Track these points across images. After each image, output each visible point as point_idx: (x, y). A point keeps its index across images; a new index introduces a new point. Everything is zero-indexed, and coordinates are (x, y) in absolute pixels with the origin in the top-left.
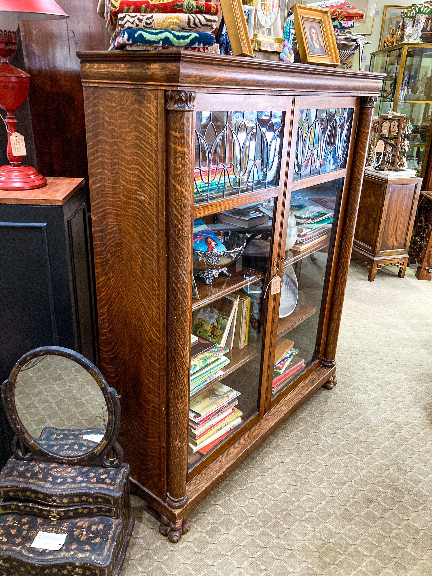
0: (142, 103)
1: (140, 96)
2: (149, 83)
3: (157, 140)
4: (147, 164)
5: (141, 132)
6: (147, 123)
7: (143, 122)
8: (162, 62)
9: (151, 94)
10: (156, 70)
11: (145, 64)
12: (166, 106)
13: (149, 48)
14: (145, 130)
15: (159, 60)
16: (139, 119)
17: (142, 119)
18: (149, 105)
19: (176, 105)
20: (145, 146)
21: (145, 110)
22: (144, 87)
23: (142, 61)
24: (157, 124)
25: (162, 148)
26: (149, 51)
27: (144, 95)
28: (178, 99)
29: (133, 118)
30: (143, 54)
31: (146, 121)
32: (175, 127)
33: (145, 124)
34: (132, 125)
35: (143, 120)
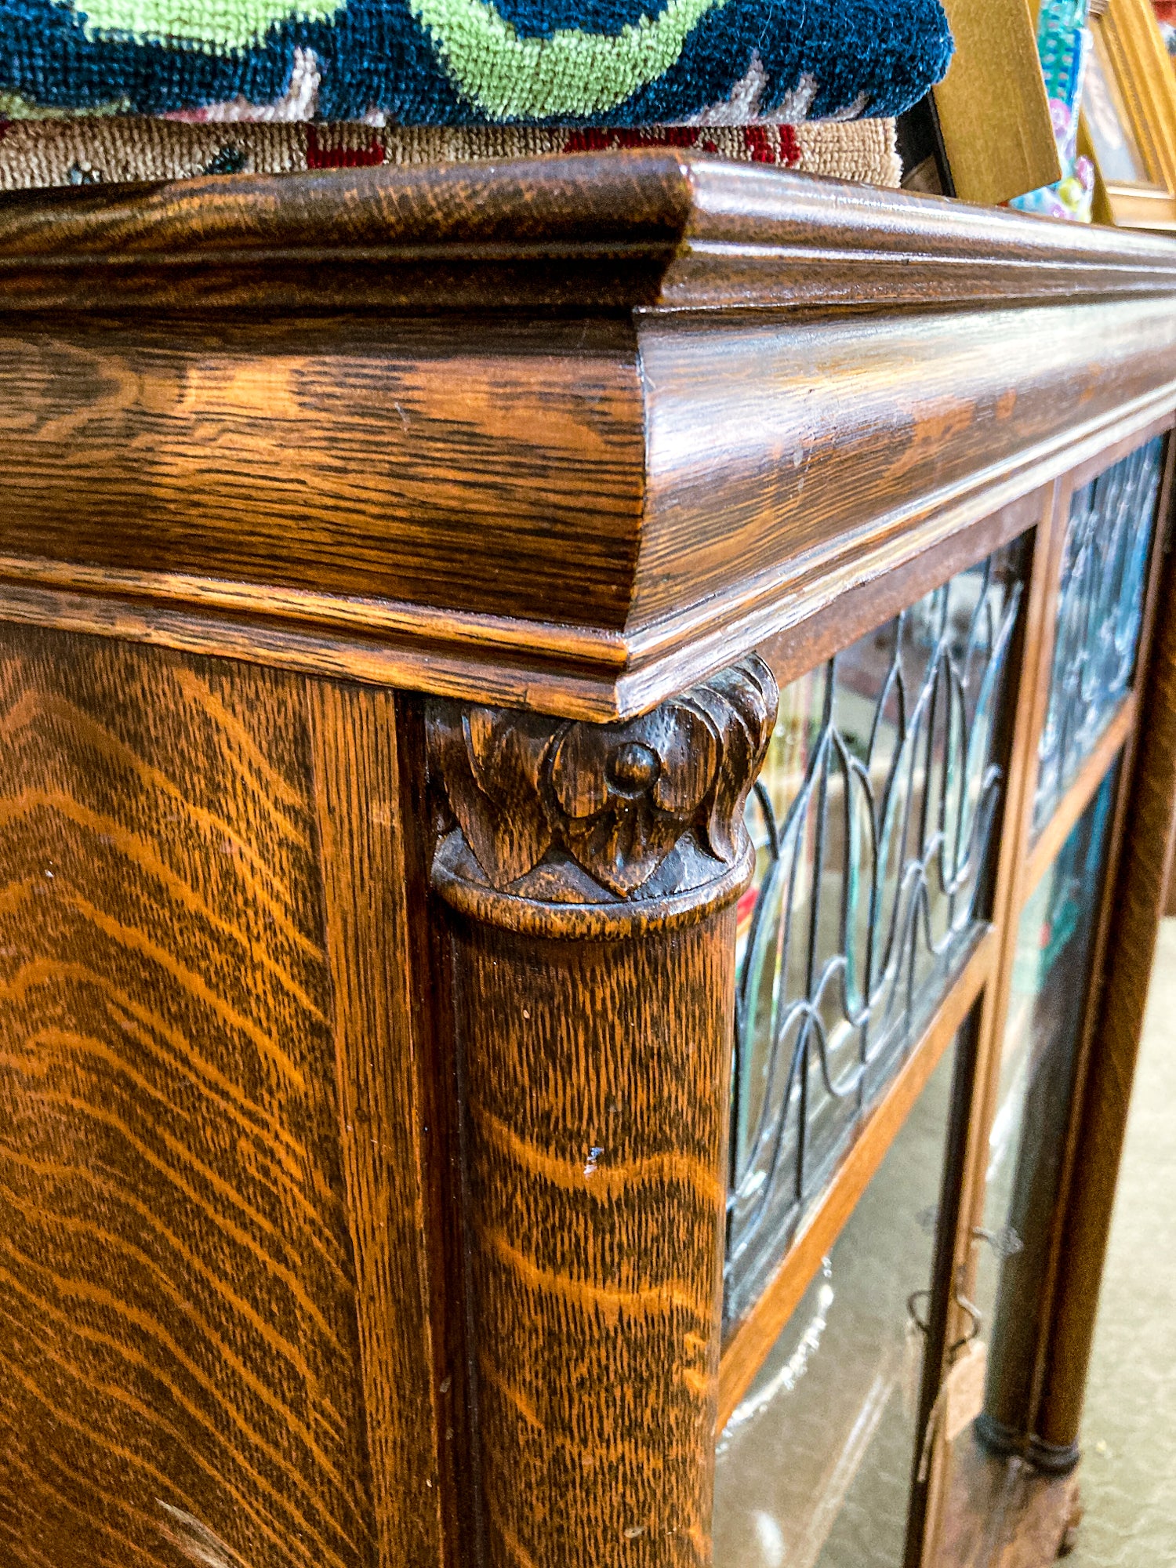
0: (127, 779)
1: (89, 703)
2: (177, 585)
3: (336, 1179)
4: (240, 1337)
5: (137, 1046)
6: (195, 984)
7: (148, 963)
8: (337, 345)
9: (214, 707)
10: (262, 443)
11: (111, 369)
12: (420, 854)
13: (144, 166)
14: (178, 1039)
15: (288, 311)
16: (110, 925)
17: (136, 937)
18: (205, 819)
19: (562, 876)
20: (204, 1186)
21: (166, 849)
22: (131, 627)
23: (61, 322)
24: (320, 1031)
25: (401, 1272)
26: (137, 192)
27: (131, 707)
28: (605, 818)
29: (36, 903)
30: (71, 243)
31: (191, 964)
32: (550, 1100)
33: (177, 990)
34: (40, 962)
35: (152, 949)
